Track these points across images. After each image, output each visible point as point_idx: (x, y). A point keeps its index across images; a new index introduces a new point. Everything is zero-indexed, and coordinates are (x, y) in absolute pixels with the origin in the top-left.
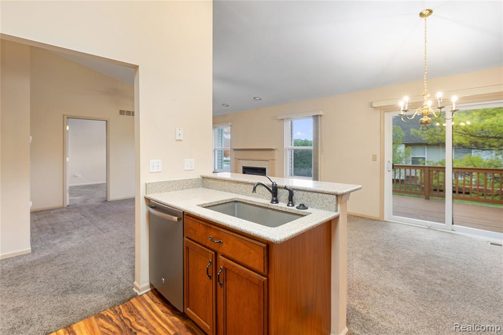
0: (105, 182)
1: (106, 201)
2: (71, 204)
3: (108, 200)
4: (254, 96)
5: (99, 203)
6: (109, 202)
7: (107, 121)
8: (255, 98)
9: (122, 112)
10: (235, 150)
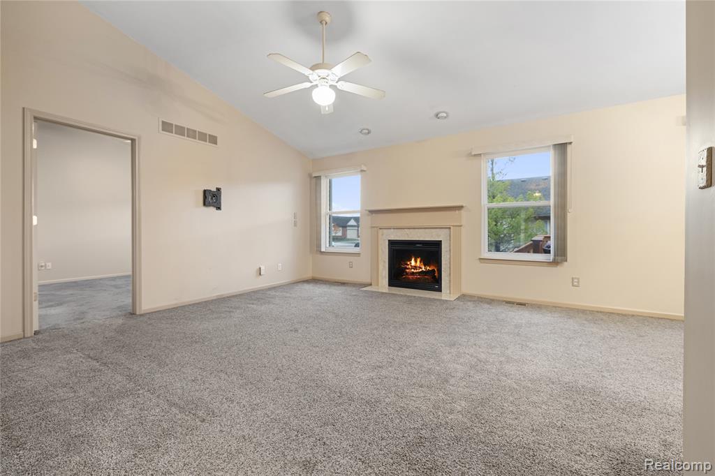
0: (130, 273)
1: (133, 314)
2: (45, 327)
3: (138, 313)
4: (436, 111)
5: (120, 321)
6: (141, 315)
7: (133, 140)
8: (437, 115)
9: (167, 127)
10: (372, 212)
